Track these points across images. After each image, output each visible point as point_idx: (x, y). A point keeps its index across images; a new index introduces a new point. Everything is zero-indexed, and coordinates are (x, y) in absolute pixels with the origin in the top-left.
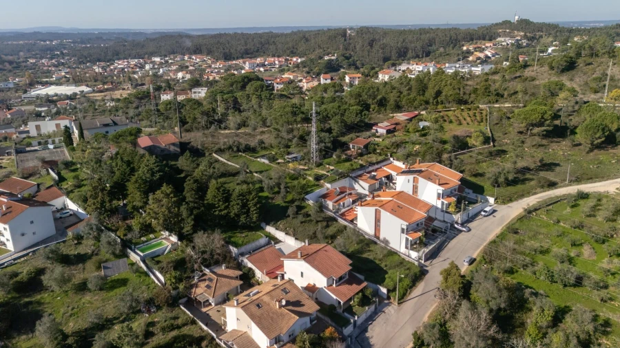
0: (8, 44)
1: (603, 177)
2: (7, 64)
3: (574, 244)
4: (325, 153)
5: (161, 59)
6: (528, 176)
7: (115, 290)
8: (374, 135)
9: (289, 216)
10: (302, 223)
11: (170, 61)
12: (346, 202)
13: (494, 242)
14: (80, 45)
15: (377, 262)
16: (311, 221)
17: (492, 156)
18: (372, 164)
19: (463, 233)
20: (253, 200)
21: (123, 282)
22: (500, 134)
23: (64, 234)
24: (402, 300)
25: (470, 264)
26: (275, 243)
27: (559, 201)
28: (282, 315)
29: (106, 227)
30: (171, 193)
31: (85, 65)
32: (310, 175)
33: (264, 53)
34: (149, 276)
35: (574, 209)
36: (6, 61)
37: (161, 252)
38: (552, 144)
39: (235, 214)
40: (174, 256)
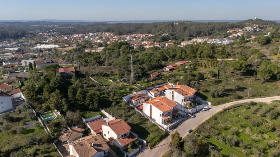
0: (32, 26)
1: (266, 95)
2: (29, 35)
3: (242, 127)
4: (138, 78)
5: (93, 34)
6: (231, 93)
7: (28, 134)
8: (163, 71)
9: (112, 106)
10: (117, 109)
11: (96, 35)
12: (141, 101)
13: (205, 123)
14: (62, 27)
15: (147, 129)
16: (122, 108)
17: (216, 83)
18: (158, 84)
19: (192, 118)
20: (96, 98)
21: (32, 131)
22: (223, 73)
23: (15, 109)
24: (153, 147)
25: (189, 133)
26: (104, 118)
27: (241, 106)
28: (91, 150)
29: (32, 107)
30: (59, 93)
31: (61, 36)
32: (128, 88)
33: (137, 32)
34: (44, 129)
35: (247, 110)
36: (29, 33)
37: (52, 118)
38: (247, 79)
39: (87, 104)
40: (57, 121)
